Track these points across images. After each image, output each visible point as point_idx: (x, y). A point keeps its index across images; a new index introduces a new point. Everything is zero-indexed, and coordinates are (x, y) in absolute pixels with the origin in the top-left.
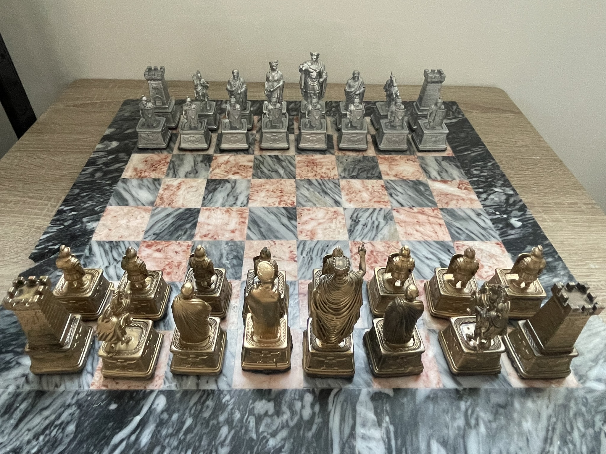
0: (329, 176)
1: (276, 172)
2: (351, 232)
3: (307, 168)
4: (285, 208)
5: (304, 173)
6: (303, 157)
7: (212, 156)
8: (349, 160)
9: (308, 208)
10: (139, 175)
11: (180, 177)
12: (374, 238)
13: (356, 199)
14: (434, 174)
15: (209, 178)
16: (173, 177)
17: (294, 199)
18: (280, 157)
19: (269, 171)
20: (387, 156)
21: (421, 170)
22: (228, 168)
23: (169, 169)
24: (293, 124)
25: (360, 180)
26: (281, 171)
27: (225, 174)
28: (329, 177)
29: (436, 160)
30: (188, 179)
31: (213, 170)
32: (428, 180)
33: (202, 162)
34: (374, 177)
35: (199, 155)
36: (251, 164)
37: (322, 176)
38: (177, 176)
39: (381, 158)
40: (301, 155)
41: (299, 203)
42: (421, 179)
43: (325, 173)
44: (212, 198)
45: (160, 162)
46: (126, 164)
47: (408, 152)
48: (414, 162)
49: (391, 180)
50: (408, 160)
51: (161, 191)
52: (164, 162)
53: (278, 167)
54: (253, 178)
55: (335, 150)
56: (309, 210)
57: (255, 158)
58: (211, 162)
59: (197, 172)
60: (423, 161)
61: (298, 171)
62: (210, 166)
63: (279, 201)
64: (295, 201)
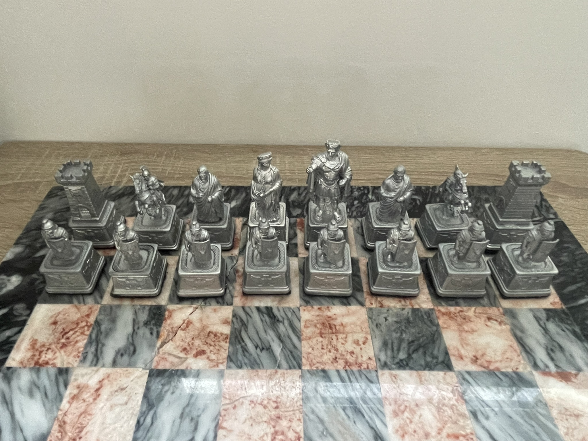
0: (360, 361)
1: (269, 349)
3: (320, 339)
5: (316, 352)
6: (313, 313)
7: (165, 310)
8: (390, 319)
10: (36, 358)
11: (103, 366)
13: (413, 426)
14: (541, 355)
15: (154, 366)
16: (92, 365)
17: (300, 429)
18: (275, 311)
19: (257, 347)
20: (452, 309)
21: (516, 345)
22: (188, 340)
23: (90, 342)
24: (296, 235)
25: (414, 373)
26: (277, 349)
27: (182, 355)
28: (360, 365)
29: (537, 319)
30: (118, 370)
31: (161, 346)
32: (534, 372)
33: (146, 324)
34: (437, 364)
35: (144, 307)
36: (226, 330)
37: (346, 362)
38: (100, 363)
39: (443, 314)
40: (309, 308)
42: (521, 370)
43: (352, 353)
44: (152, 423)
45: (78, 324)
46: (20, 332)
47: (486, 300)
48: (500, 323)
49: (469, 373)
50: (489, 319)
51: (65, 404)
52: (84, 324)
53: (271, 337)
54: (229, 367)
55: (365, 295)
57: (235, 315)
58: (160, 326)
59: (134, 351)
60: (515, 322)
61: (305, 347)
62: (158, 336)
63: (272, 434)
64: (302, 435)
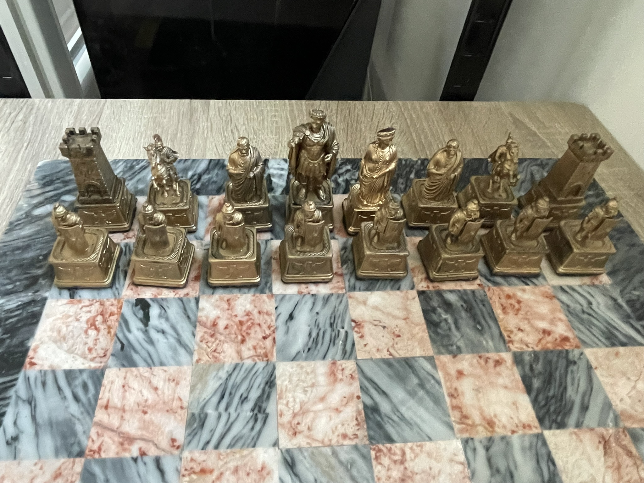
2: (270, 383)
4: (391, 440)
9: (346, 442)
12: (234, 369)
17: (377, 468)
41: (366, 458)
56: (345, 436)
63: (406, 460)
64: (374, 463)
